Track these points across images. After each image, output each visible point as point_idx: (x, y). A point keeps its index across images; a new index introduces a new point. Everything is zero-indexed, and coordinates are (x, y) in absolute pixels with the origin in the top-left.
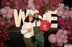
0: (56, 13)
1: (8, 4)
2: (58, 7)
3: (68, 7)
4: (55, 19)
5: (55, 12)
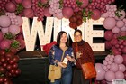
0: (102, 24)
1: (11, 6)
2: (105, 11)
3: (123, 12)
4: (101, 34)
5: (100, 22)
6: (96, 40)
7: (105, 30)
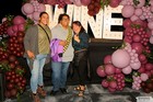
0: (120, 12)
6: (114, 28)
7: (124, 19)
